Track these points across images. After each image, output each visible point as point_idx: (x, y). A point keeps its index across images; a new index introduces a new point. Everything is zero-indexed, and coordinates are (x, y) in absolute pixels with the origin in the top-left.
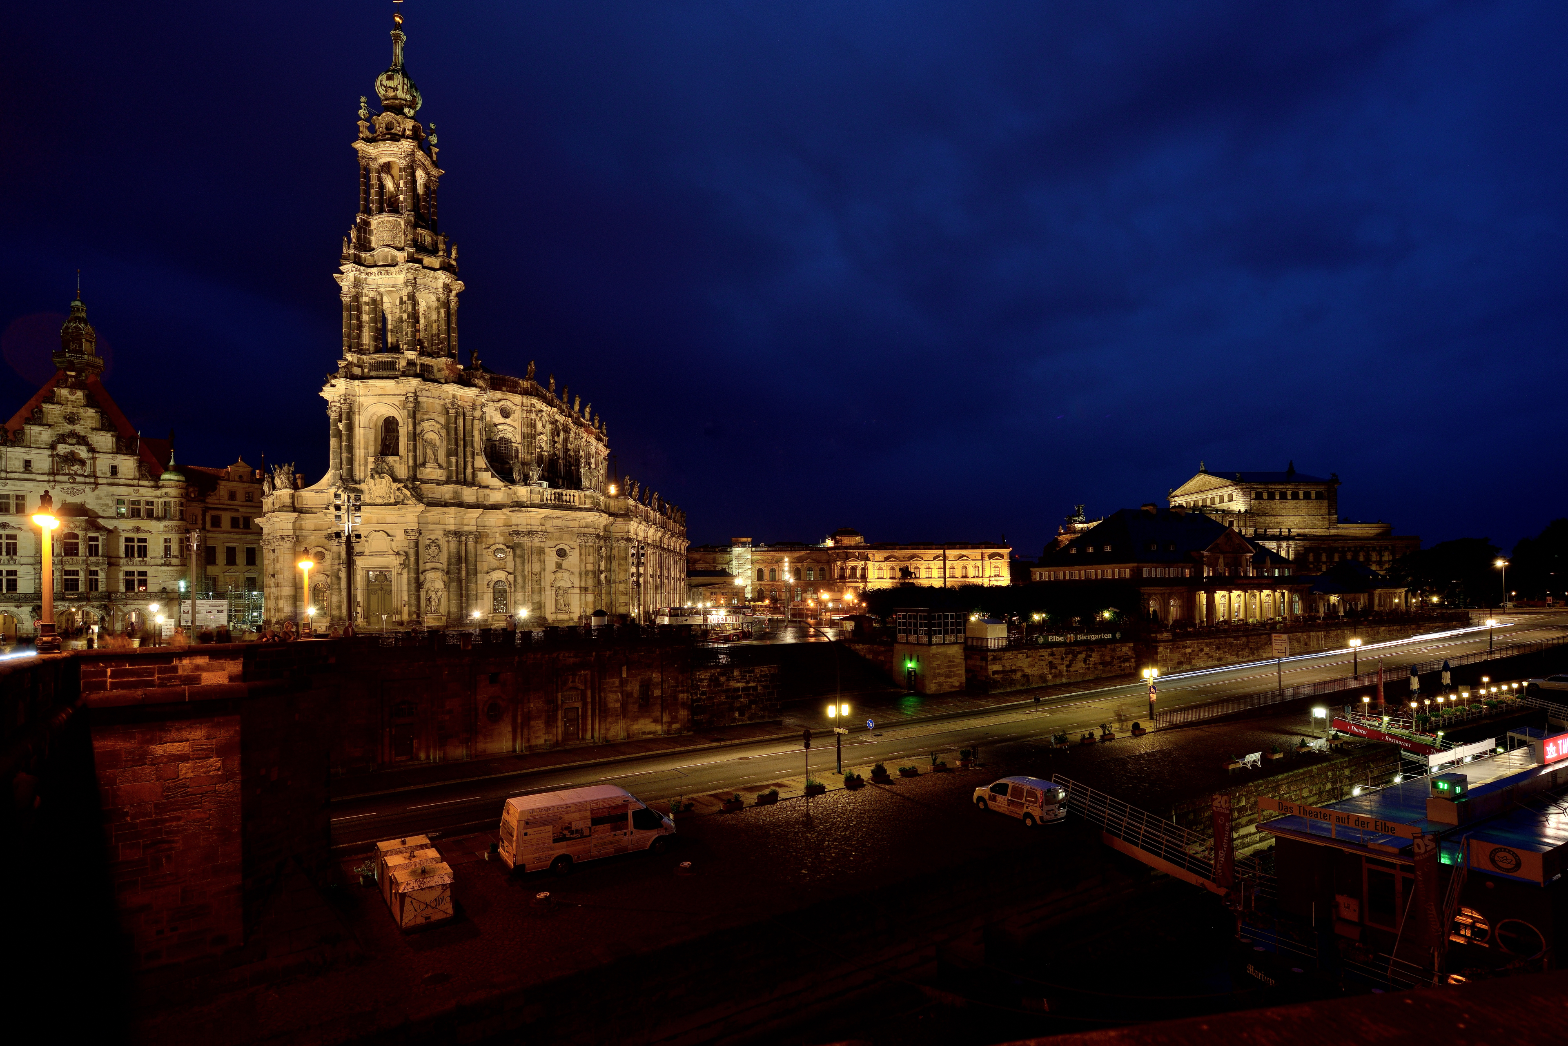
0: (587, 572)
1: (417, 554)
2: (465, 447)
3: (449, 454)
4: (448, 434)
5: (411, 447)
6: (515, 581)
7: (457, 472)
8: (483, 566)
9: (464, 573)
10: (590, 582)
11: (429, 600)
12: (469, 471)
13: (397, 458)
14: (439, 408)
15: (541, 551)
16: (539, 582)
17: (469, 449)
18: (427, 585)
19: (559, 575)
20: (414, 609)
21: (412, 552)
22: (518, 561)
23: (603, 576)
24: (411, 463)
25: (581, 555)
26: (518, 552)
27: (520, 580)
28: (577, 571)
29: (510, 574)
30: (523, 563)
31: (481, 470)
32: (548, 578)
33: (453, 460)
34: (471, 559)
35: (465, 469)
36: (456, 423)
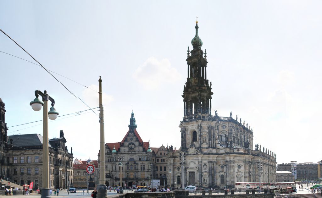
0: (246, 172)
1: (201, 168)
2: (213, 138)
3: (209, 140)
4: (209, 134)
5: (200, 139)
6: (226, 175)
7: (211, 145)
8: (218, 171)
9: (213, 173)
10: (247, 175)
11: (204, 180)
12: (214, 144)
13: (196, 142)
14: (206, 127)
15: (233, 166)
16: (233, 175)
17: (214, 138)
18: (204, 176)
19: (239, 173)
20: (200, 183)
21: (200, 167)
22: (227, 169)
23: (251, 173)
24: (200, 143)
25: (244, 167)
26: (227, 167)
27: (228, 175)
28: (243, 172)
29: (225, 173)
30: (229, 170)
31: (217, 144)
32: (235, 174)
33: (210, 141)
34: (215, 169)
35: (213, 144)
36: (211, 131)
